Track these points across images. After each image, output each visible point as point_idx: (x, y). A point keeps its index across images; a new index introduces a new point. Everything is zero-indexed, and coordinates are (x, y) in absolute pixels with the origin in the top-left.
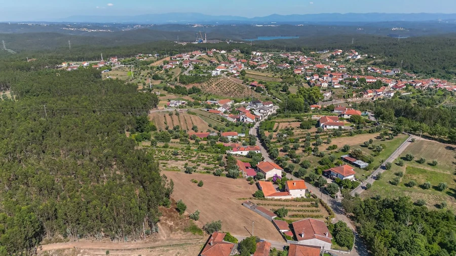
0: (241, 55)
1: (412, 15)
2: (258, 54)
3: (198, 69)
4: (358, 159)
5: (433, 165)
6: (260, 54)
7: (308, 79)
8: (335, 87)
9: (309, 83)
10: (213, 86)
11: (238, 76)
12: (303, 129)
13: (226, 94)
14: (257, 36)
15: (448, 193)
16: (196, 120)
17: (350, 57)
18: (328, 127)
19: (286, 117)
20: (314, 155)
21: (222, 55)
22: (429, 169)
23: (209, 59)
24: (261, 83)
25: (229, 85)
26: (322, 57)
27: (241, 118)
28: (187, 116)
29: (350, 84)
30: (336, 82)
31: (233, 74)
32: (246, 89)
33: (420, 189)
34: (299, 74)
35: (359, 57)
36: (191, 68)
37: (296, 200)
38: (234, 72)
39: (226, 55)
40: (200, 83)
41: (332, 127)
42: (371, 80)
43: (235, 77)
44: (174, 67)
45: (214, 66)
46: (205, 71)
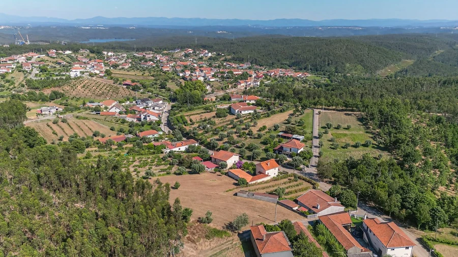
0: (92, 55)
1: (227, 20)
2: (110, 54)
3: (45, 71)
4: (294, 134)
5: (348, 128)
6: (112, 54)
7: (181, 75)
8: (211, 80)
9: (184, 78)
10: (79, 88)
11: (104, 76)
12: (220, 117)
13: (100, 96)
14: (88, 39)
15: (373, 147)
16: (92, 125)
17: (202, 55)
18: (243, 112)
19: (190, 110)
20: (251, 138)
21: (68, 56)
22: (346, 132)
23: (55, 60)
24: (133, 81)
25: (98, 85)
26: (175, 56)
27: (142, 117)
28: (79, 122)
29: (222, 77)
30: (209, 76)
31: (96, 74)
32: (121, 89)
33: (354, 149)
34: (168, 71)
35: (210, 55)
36: (36, 71)
37: (274, 179)
38: (97, 72)
39: (73, 55)
40: (59, 86)
41: (247, 112)
42: (237, 73)
43: (101, 77)
44: (10, 71)
45: (68, 68)
46: (57, 73)
